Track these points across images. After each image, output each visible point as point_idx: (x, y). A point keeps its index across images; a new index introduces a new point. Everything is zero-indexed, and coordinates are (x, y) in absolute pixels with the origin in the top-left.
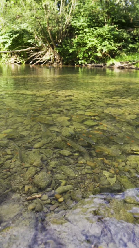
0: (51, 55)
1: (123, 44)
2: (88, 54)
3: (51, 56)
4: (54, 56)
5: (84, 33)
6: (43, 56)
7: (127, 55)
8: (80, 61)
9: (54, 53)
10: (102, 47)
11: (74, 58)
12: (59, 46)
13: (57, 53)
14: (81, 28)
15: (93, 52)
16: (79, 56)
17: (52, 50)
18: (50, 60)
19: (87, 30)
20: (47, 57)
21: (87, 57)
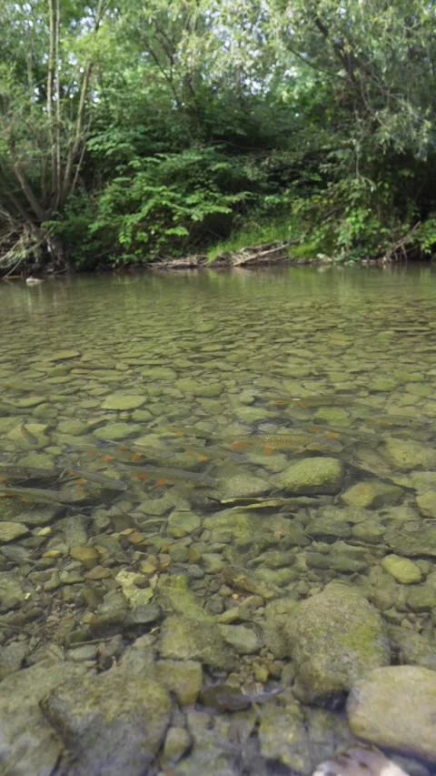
0: (33, 244)
1: (248, 195)
2: (148, 231)
3: (33, 248)
4: (44, 247)
5: (131, 172)
6: (9, 250)
7: (261, 225)
8: (125, 256)
9: (42, 238)
10: (188, 210)
11: (108, 247)
12: (56, 216)
13: (51, 238)
14: (118, 158)
15: (162, 226)
16: (122, 240)
17: (34, 230)
18: (30, 259)
19: (136, 163)
20: (20, 250)
21: (146, 240)
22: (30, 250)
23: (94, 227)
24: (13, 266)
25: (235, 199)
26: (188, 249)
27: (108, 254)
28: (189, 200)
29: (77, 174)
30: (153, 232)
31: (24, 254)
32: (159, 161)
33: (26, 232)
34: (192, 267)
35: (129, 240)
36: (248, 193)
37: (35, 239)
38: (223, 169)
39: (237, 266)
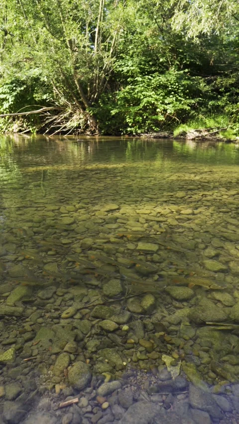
0: (80, 119)
2: (142, 117)
3: (81, 121)
4: (86, 121)
5: (134, 83)
6: (68, 122)
7: (206, 118)
8: (129, 129)
9: (85, 116)
10: (165, 106)
11: (120, 123)
12: (94, 104)
13: (91, 116)
14: (130, 74)
15: (150, 115)
16: (128, 120)
17: (82, 111)
18: (79, 127)
19: (139, 79)
20: (74, 122)
21: (141, 121)
22: (78, 123)
23: (113, 112)
24: (69, 130)
25: (193, 101)
26: (163, 128)
27: (119, 127)
28: (166, 101)
29: (106, 82)
30: (145, 117)
31: (75, 124)
32: (152, 78)
33: (78, 112)
34: (165, 137)
35: (132, 121)
36: (200, 99)
37: (82, 117)
38: (187, 84)
39: (190, 140)
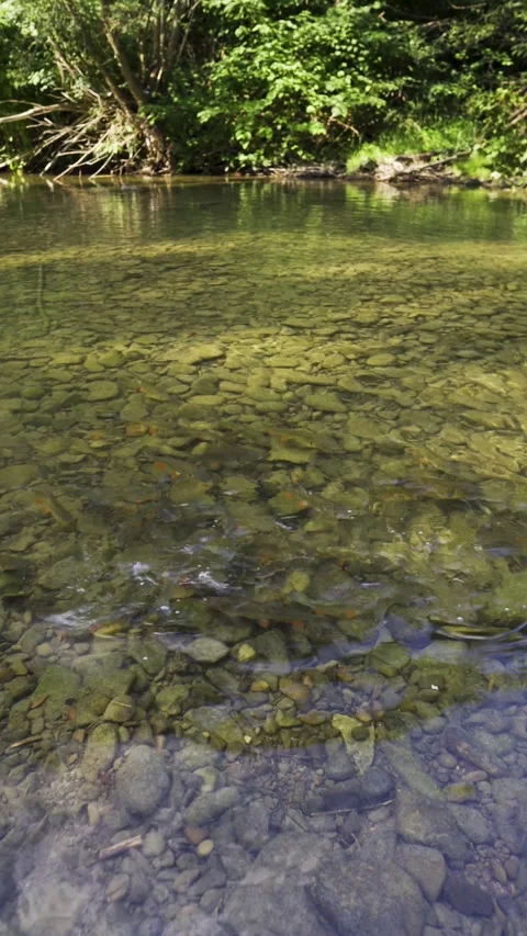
0: (126, 134)
1: (408, 82)
2: (274, 126)
3: (128, 139)
4: (142, 138)
5: (252, 39)
6: (96, 142)
7: (422, 127)
8: (242, 157)
9: (138, 126)
10: (327, 99)
11: (220, 143)
12: (157, 97)
13: (150, 128)
14: (240, 16)
15: (291, 120)
16: (239, 136)
17: (128, 115)
18: (123, 154)
19: (264, 29)
20: (111, 142)
21: (269, 137)
22: (122, 144)
23: (204, 116)
24: (101, 162)
25: (391, 86)
26: (322, 153)
27: (218, 153)
28: (330, 87)
29: (184, 39)
30: (279, 127)
31: (114, 147)
32: (295, 27)
33: (118, 117)
34: (326, 177)
35: (249, 136)
36: (410, 79)
37: (129, 129)
38: (379, 41)
39: (384, 181)
